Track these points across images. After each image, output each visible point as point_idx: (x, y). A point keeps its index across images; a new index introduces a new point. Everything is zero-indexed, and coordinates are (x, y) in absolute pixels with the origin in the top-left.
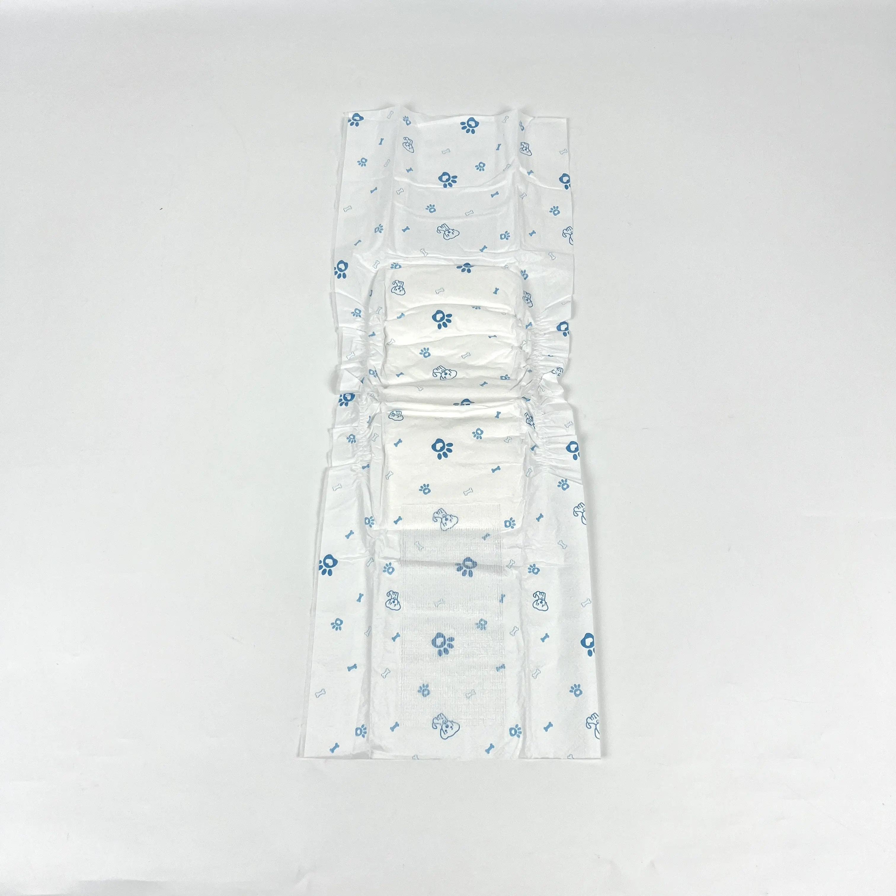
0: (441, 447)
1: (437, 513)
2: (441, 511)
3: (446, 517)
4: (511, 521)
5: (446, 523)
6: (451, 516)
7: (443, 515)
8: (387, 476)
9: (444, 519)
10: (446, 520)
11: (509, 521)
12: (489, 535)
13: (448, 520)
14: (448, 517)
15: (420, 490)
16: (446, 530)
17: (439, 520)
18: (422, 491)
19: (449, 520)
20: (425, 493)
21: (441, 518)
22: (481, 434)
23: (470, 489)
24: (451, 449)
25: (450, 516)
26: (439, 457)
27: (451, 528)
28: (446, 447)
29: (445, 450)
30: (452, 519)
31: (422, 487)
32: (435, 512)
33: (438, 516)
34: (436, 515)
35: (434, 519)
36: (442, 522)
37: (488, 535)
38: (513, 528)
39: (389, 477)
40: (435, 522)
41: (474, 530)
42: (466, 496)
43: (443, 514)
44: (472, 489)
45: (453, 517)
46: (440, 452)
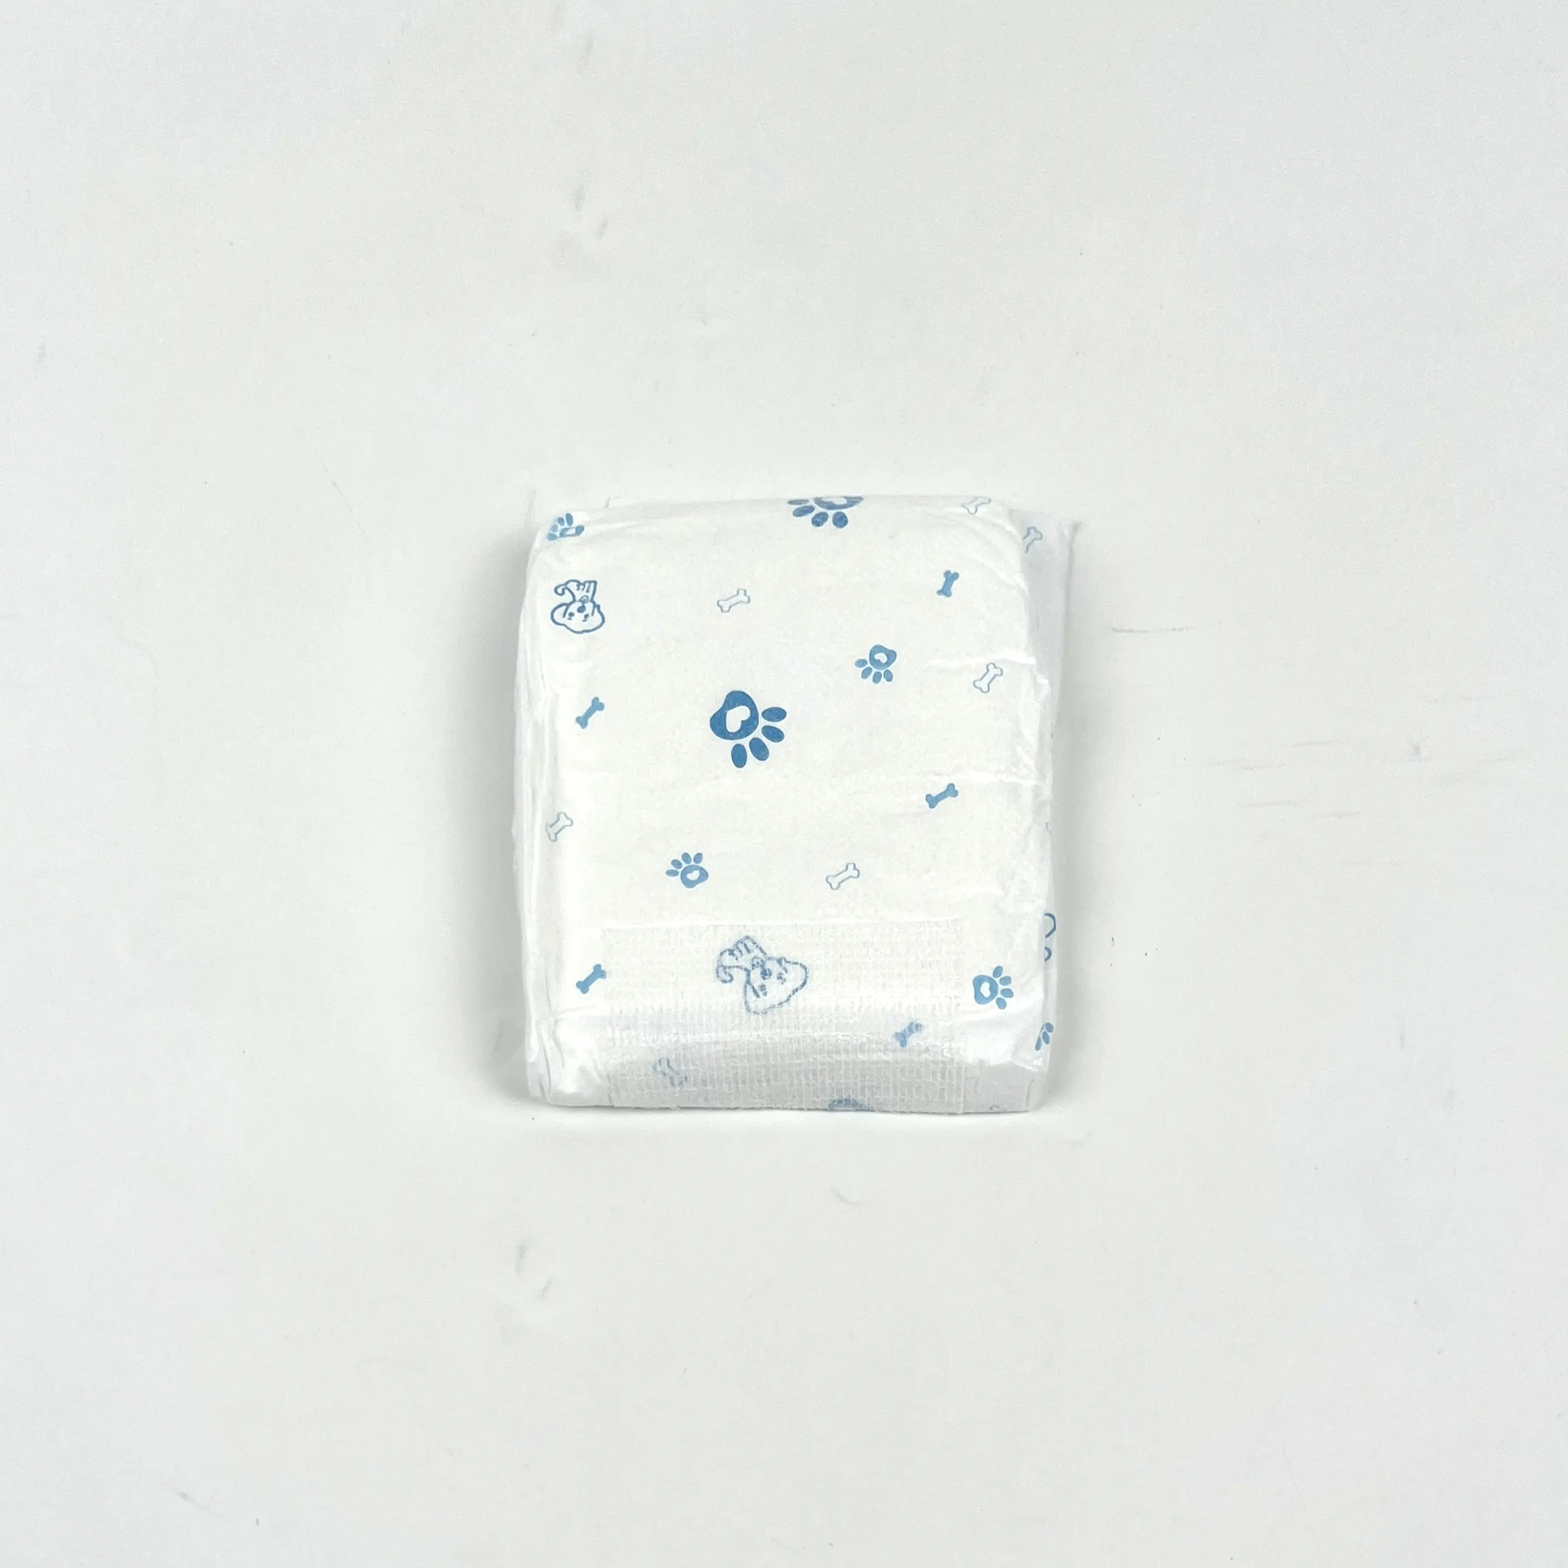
0: (743, 722)
1: (730, 954)
2: (745, 946)
3: (762, 966)
4: (997, 980)
5: (763, 987)
6: (783, 962)
7: (755, 957)
8: (551, 826)
9: (756, 975)
10: (765, 974)
11: (990, 980)
12: (918, 1027)
13: (771, 974)
14: (772, 966)
15: (670, 873)
16: (765, 1013)
17: (740, 976)
18: (679, 877)
19: (775, 975)
20: (689, 884)
21: (746, 970)
22: (889, 663)
23: (851, 867)
24: (779, 731)
25: (779, 961)
26: (739, 758)
27: (781, 1004)
28: (763, 722)
29: (758, 733)
30: (786, 971)
31: (676, 863)
32: (725, 951)
33: (736, 963)
34: (728, 960)
35: (722, 974)
36: (748, 982)
37: (914, 1027)
38: (1002, 1004)
39: (560, 831)
40: (724, 981)
41: (863, 1009)
42: (836, 892)
43: (752, 955)
44: (855, 868)
45: (787, 965)
46: (741, 738)
